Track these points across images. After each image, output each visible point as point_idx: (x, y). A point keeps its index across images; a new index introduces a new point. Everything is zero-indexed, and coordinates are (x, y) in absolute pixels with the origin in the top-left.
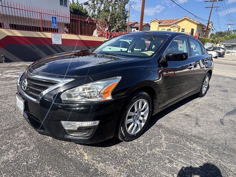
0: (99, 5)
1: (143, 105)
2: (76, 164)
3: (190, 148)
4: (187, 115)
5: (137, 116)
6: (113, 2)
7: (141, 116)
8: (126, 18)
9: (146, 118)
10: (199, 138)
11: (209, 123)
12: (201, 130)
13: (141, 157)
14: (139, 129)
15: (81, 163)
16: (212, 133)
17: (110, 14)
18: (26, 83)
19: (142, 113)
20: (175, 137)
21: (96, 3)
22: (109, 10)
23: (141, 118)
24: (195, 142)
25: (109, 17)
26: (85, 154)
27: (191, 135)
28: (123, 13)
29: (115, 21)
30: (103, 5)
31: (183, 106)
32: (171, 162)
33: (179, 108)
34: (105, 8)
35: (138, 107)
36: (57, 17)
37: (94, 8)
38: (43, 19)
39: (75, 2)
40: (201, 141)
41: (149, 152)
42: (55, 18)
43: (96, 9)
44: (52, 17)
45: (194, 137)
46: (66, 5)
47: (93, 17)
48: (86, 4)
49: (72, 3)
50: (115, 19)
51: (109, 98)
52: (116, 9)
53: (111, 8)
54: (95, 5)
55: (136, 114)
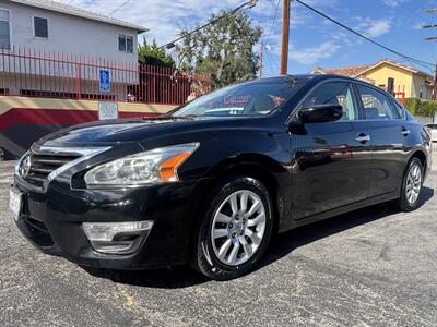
0: (199, 48)
1: (250, 203)
2: (107, 312)
3: (356, 295)
4: (364, 241)
5: (238, 227)
6: (227, 41)
7: (250, 228)
8: (254, 70)
9: (260, 235)
10: (381, 279)
11: (411, 255)
12: (388, 265)
13: (243, 305)
14: (246, 257)
15: (118, 312)
16: (414, 270)
17: (221, 65)
18: (29, 164)
19: (251, 223)
20: (326, 277)
21: (192, 44)
22: (219, 57)
23: (249, 233)
24: (368, 286)
25: (220, 70)
26: (129, 298)
27: (364, 273)
28: (250, 60)
29: (233, 76)
30: (207, 49)
31: (361, 227)
32: (305, 315)
33: (351, 230)
34: (210, 53)
35: (239, 208)
36: (110, 70)
37: (189, 53)
38: (82, 77)
39: (150, 43)
40: (383, 284)
41: (262, 298)
42: (107, 73)
43: (194, 57)
44: (101, 72)
45: (370, 276)
46: (132, 51)
47: (185, 70)
48: (171, 46)
49: (142, 45)
50: (233, 74)
51: (173, 179)
52: (233, 53)
53: (222, 52)
54: (190, 48)
55: (236, 222)
